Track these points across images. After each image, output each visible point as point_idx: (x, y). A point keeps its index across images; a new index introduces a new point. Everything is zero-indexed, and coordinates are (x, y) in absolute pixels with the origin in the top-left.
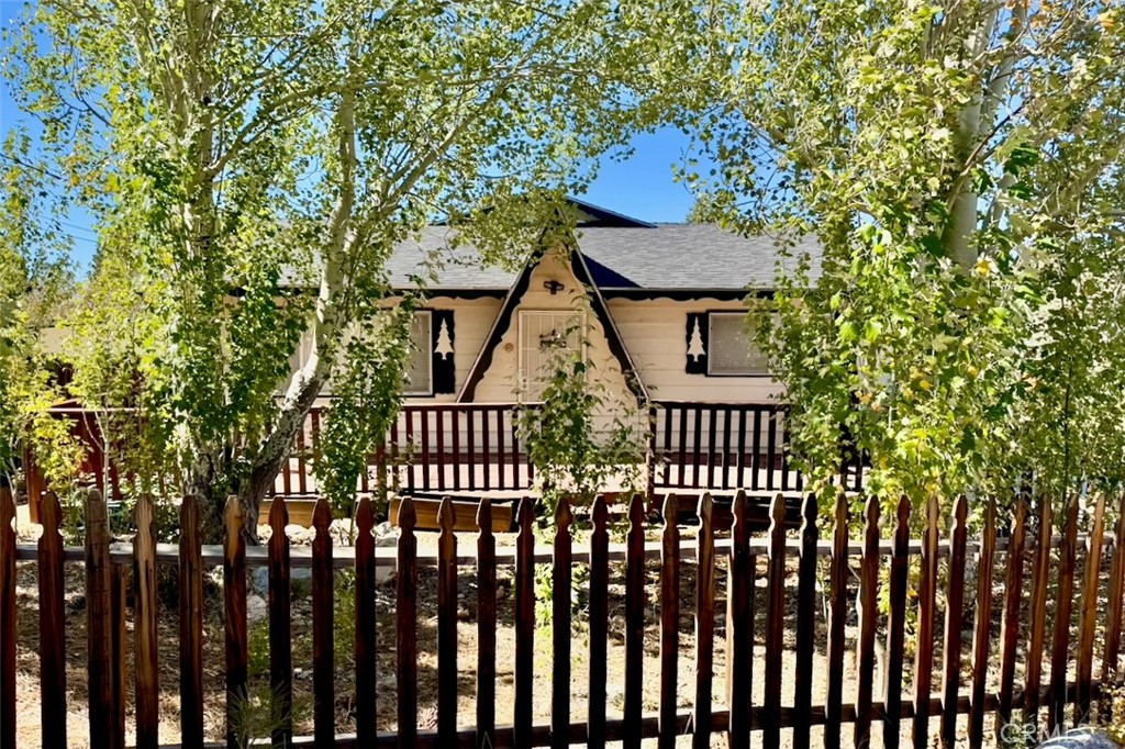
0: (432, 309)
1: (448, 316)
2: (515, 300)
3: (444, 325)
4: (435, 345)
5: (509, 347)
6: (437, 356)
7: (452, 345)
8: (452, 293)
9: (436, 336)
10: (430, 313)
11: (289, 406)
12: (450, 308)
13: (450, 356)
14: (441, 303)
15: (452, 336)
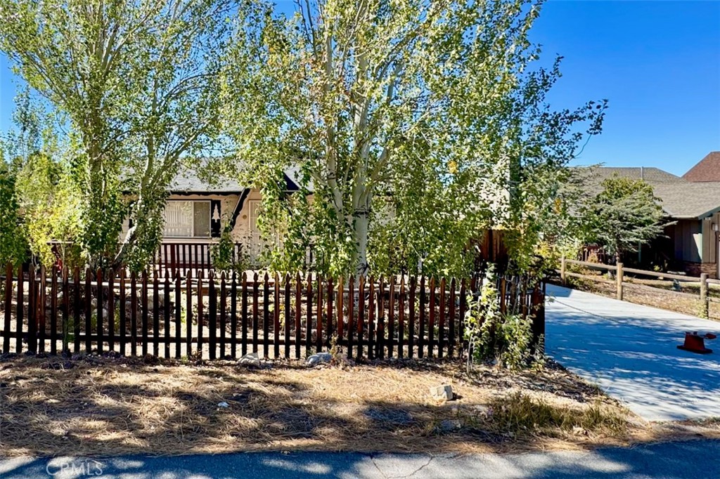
0: (211, 200)
1: (218, 203)
2: (244, 196)
3: (216, 207)
4: (212, 216)
5: (245, 217)
6: (213, 221)
7: (220, 216)
8: (218, 193)
9: (213, 212)
10: (210, 201)
11: (126, 241)
12: (219, 199)
13: (219, 220)
14: (215, 197)
15: (219, 212)
